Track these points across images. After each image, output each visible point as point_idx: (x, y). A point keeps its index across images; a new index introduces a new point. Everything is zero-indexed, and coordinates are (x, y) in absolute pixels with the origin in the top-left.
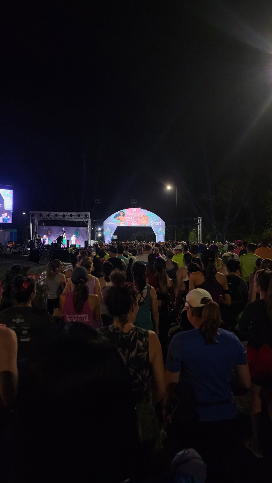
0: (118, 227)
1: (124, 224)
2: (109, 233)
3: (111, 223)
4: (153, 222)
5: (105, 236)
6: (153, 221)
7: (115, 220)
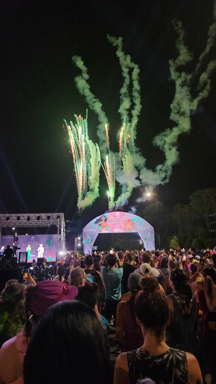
0: (99, 233)
1: (106, 230)
2: (90, 241)
3: (91, 230)
4: (140, 227)
5: (85, 245)
6: (140, 225)
7: (97, 226)
